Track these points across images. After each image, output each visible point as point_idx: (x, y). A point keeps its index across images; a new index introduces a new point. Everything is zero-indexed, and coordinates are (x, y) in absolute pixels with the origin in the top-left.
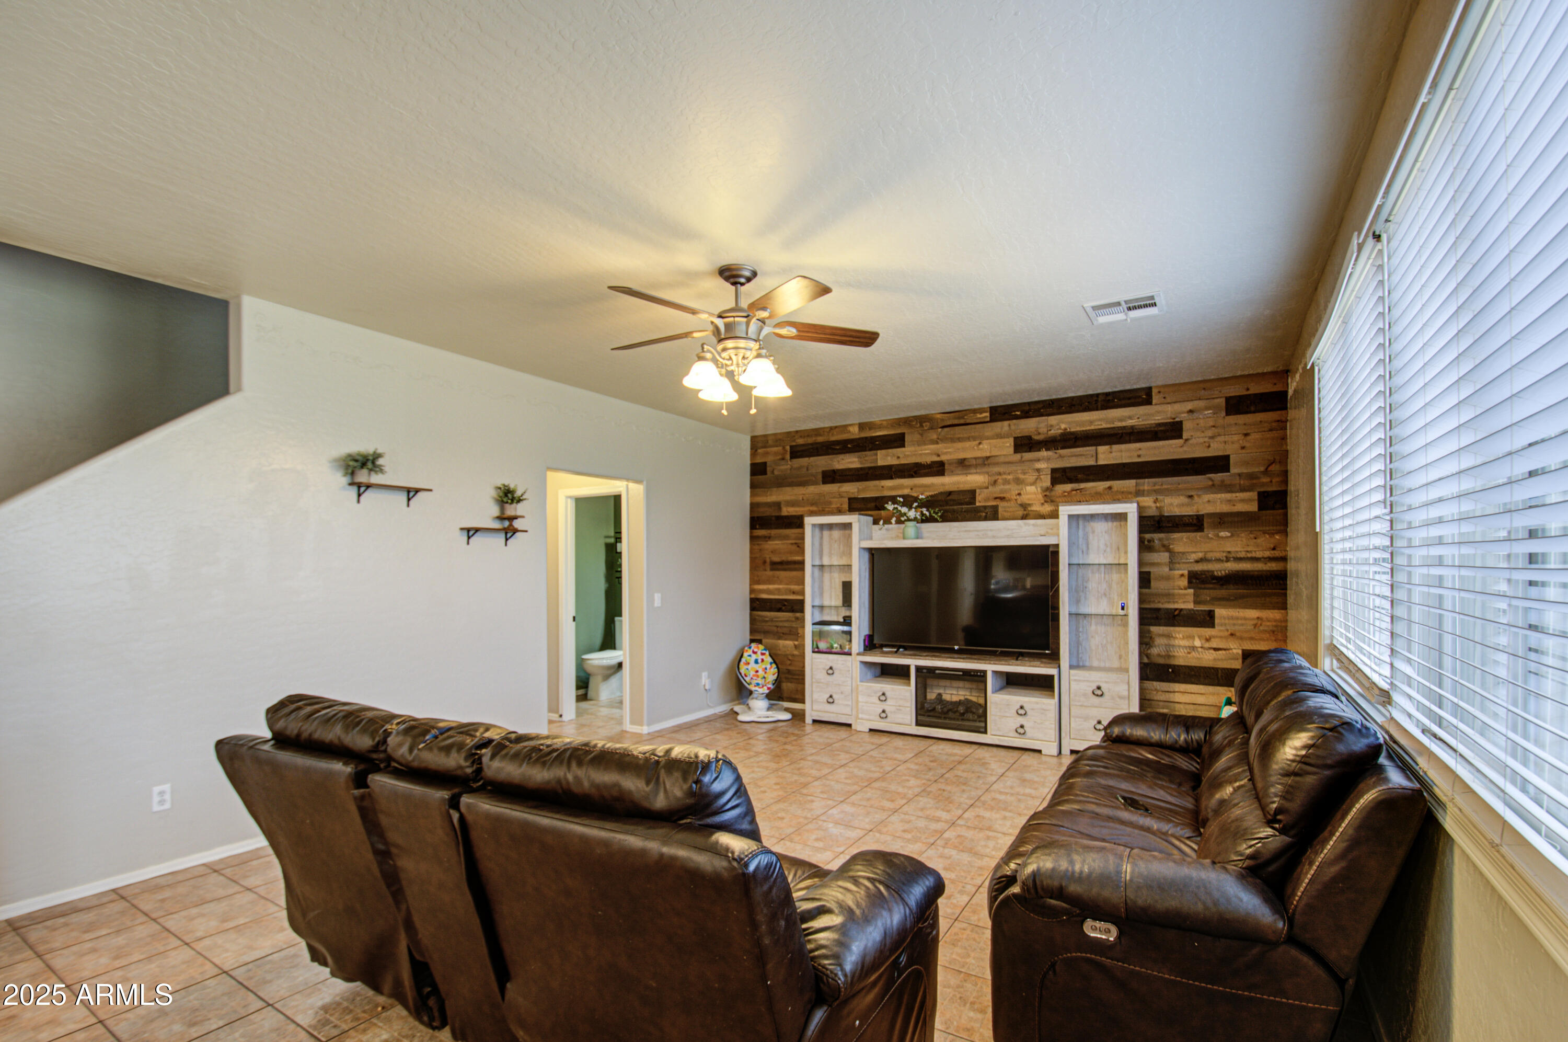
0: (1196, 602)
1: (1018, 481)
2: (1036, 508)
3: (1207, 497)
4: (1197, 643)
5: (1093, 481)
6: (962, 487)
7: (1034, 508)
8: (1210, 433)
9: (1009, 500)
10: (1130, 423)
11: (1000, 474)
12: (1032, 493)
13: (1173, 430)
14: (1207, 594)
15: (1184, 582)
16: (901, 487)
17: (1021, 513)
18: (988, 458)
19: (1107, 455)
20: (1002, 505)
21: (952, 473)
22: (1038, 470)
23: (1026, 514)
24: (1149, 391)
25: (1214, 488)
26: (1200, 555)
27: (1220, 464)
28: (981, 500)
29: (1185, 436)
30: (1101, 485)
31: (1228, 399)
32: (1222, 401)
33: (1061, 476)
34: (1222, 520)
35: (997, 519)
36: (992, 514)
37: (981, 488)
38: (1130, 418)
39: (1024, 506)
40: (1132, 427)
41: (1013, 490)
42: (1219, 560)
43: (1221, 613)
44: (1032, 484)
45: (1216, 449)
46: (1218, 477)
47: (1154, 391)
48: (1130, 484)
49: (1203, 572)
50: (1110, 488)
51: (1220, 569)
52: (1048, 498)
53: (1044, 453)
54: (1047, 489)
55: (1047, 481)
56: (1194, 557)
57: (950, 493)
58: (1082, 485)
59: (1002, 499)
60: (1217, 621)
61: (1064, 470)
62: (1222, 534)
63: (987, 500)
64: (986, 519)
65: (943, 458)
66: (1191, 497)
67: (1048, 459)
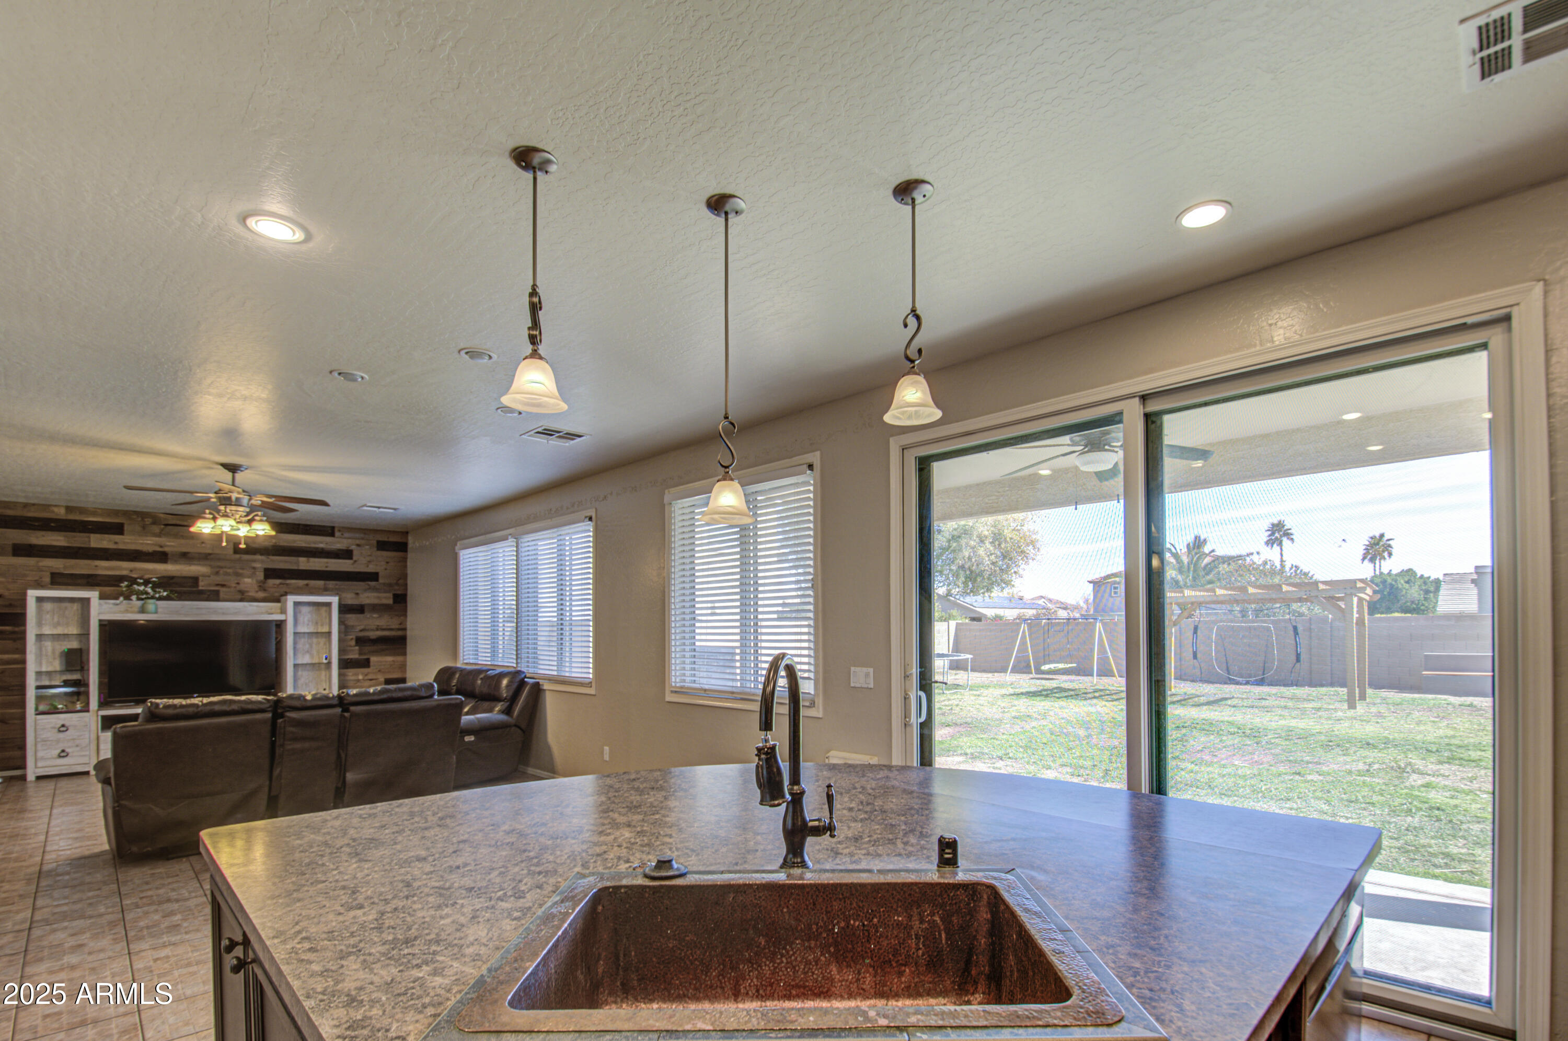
0: (360, 654)
1: (237, 575)
2: (252, 594)
3: (367, 594)
4: (361, 677)
5: (296, 579)
6: (185, 574)
7: (250, 594)
8: (368, 559)
9: (229, 587)
10: (321, 546)
11: (222, 567)
12: (249, 583)
13: (347, 554)
14: (367, 649)
15: (353, 643)
16: (120, 568)
17: (239, 597)
18: (210, 554)
19: (304, 563)
20: (222, 590)
21: (175, 562)
22: (254, 568)
23: (243, 597)
24: (333, 528)
25: (371, 589)
26: (362, 627)
27: (374, 577)
28: (202, 585)
29: (355, 558)
30: (301, 583)
31: (378, 542)
32: (375, 543)
33: (270, 573)
34: (375, 608)
35: (218, 600)
36: (214, 596)
37: (204, 576)
38: (321, 543)
39: (242, 592)
40: (322, 549)
41: (232, 581)
42: (372, 630)
43: (374, 659)
44: (249, 577)
45: (371, 569)
46: (373, 583)
47: (336, 530)
48: (320, 583)
49: (364, 637)
50: (307, 585)
51: (374, 635)
52: (262, 587)
53: (258, 557)
54: (261, 582)
55: (261, 576)
56: (359, 628)
57: (172, 578)
58: (289, 581)
59: (223, 586)
60: (371, 664)
61: (274, 570)
62: (375, 616)
63: (209, 585)
64: (208, 599)
65: (166, 549)
66: (357, 594)
67: (262, 562)
